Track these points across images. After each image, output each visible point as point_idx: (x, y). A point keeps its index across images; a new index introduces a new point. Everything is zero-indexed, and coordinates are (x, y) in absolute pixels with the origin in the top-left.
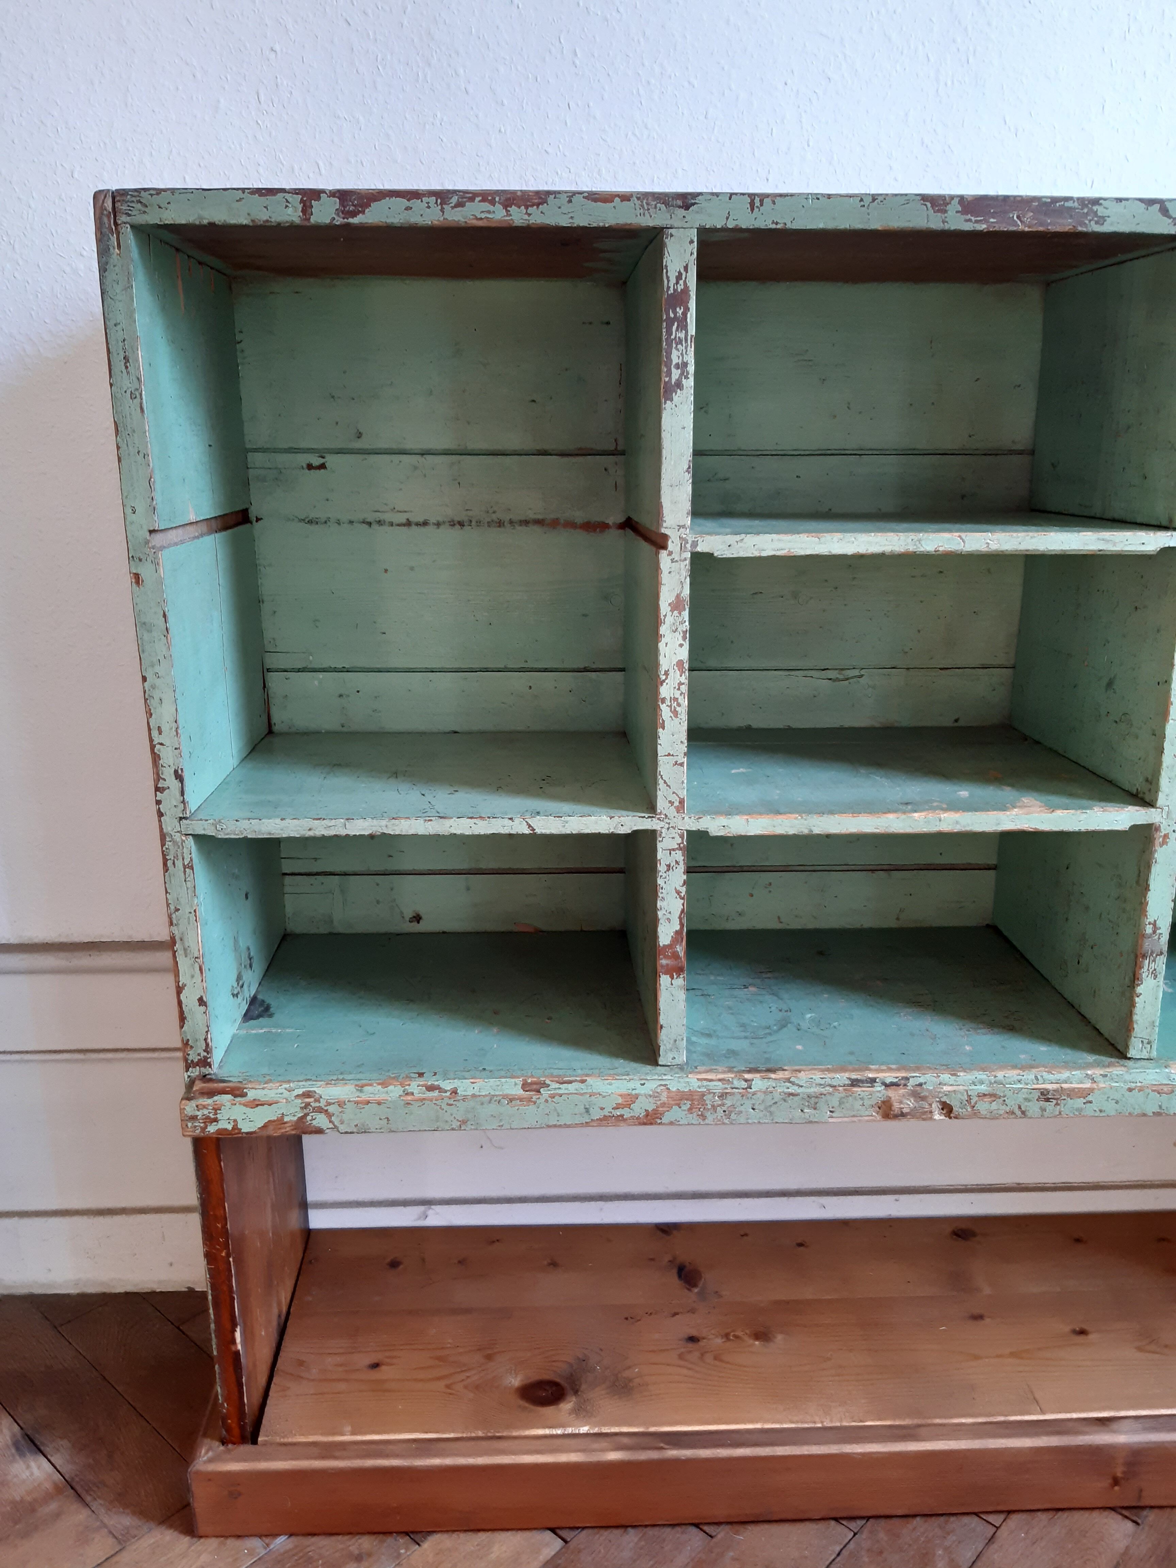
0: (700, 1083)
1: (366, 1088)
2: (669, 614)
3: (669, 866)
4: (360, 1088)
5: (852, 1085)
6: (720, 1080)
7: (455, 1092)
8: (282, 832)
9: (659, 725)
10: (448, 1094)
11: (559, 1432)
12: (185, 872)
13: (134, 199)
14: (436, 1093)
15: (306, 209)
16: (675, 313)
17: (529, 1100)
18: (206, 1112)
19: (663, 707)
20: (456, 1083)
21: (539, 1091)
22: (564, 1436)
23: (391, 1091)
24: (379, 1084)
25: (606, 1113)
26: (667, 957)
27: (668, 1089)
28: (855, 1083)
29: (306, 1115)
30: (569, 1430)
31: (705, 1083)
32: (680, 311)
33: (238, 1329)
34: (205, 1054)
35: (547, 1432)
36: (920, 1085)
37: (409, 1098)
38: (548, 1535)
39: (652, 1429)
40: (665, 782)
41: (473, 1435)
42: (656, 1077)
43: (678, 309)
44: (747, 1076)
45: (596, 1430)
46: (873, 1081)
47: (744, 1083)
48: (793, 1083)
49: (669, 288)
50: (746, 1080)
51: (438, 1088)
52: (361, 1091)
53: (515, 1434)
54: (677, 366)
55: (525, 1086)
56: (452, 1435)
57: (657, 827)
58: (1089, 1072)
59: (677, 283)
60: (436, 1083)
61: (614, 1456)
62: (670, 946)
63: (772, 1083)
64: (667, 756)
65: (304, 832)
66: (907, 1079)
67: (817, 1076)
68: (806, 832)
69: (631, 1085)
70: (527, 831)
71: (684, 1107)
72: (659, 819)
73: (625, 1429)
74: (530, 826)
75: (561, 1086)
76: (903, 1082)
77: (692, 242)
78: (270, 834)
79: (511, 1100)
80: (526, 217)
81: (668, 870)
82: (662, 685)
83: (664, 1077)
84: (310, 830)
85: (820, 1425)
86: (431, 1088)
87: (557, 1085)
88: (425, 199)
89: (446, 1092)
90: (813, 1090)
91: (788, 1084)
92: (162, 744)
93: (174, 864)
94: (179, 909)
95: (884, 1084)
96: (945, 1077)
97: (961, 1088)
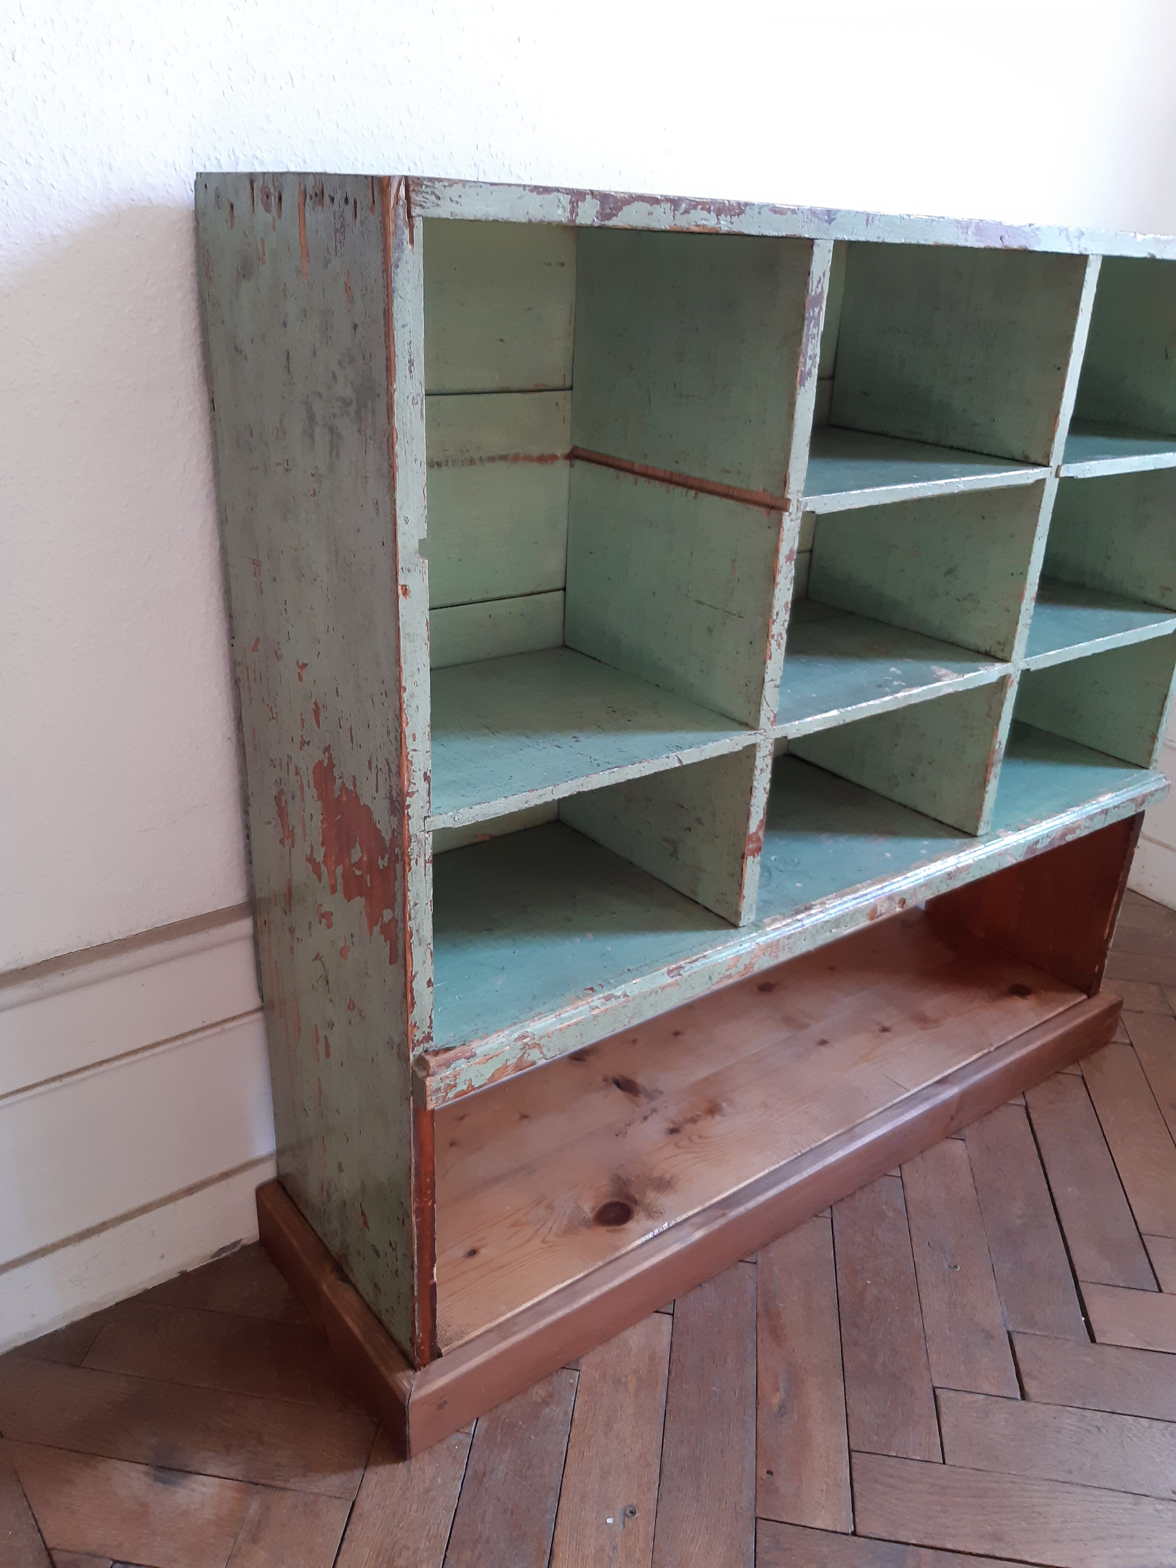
0: (774, 932)
1: (565, 1016)
2: (784, 565)
3: (761, 770)
4: (559, 1017)
5: (857, 904)
6: (783, 926)
7: (626, 995)
8: (504, 810)
9: (768, 657)
10: (623, 999)
11: (651, 1235)
12: (425, 867)
13: (428, 190)
14: (616, 1002)
15: (574, 210)
16: (814, 312)
17: (676, 981)
18: (447, 1081)
19: (773, 642)
20: (623, 988)
21: (680, 975)
22: (655, 1237)
23: (582, 1012)
24: (572, 1009)
25: (722, 976)
26: (753, 842)
29: (523, 1056)
30: (656, 1232)
31: (777, 931)
32: (817, 310)
34: (429, 1030)
35: (643, 1239)
36: (890, 890)
37: (598, 1012)
38: (656, 1317)
39: (707, 1205)
40: (767, 702)
41: (596, 1267)
42: (747, 938)
43: (815, 309)
44: (798, 917)
45: (673, 1223)
46: (866, 894)
49: (812, 290)
50: (799, 920)
51: (615, 997)
52: (562, 1019)
53: (623, 1252)
54: (810, 357)
55: (669, 973)
56: (582, 1275)
57: (759, 741)
59: (817, 286)
60: (610, 992)
61: (698, 1235)
62: (756, 833)
63: (814, 917)
64: (770, 681)
65: (522, 806)
66: (883, 888)
67: (836, 903)
68: (841, 723)
69: (735, 949)
70: (677, 765)
71: (767, 954)
72: (760, 734)
73: (690, 1213)
74: (679, 759)
75: (693, 965)
76: (881, 891)
77: (830, 251)
78: (497, 813)
79: (664, 988)
80: (730, 225)
81: (761, 773)
82: (773, 623)
83: (744, 937)
84: (526, 802)
85: (799, 1154)
86: (608, 998)
87: (689, 966)
88: (663, 205)
89: (619, 997)
90: (837, 914)
91: (824, 915)
92: (415, 750)
93: (416, 862)
94: (418, 904)
95: (872, 896)
96: (901, 880)
97: (911, 885)
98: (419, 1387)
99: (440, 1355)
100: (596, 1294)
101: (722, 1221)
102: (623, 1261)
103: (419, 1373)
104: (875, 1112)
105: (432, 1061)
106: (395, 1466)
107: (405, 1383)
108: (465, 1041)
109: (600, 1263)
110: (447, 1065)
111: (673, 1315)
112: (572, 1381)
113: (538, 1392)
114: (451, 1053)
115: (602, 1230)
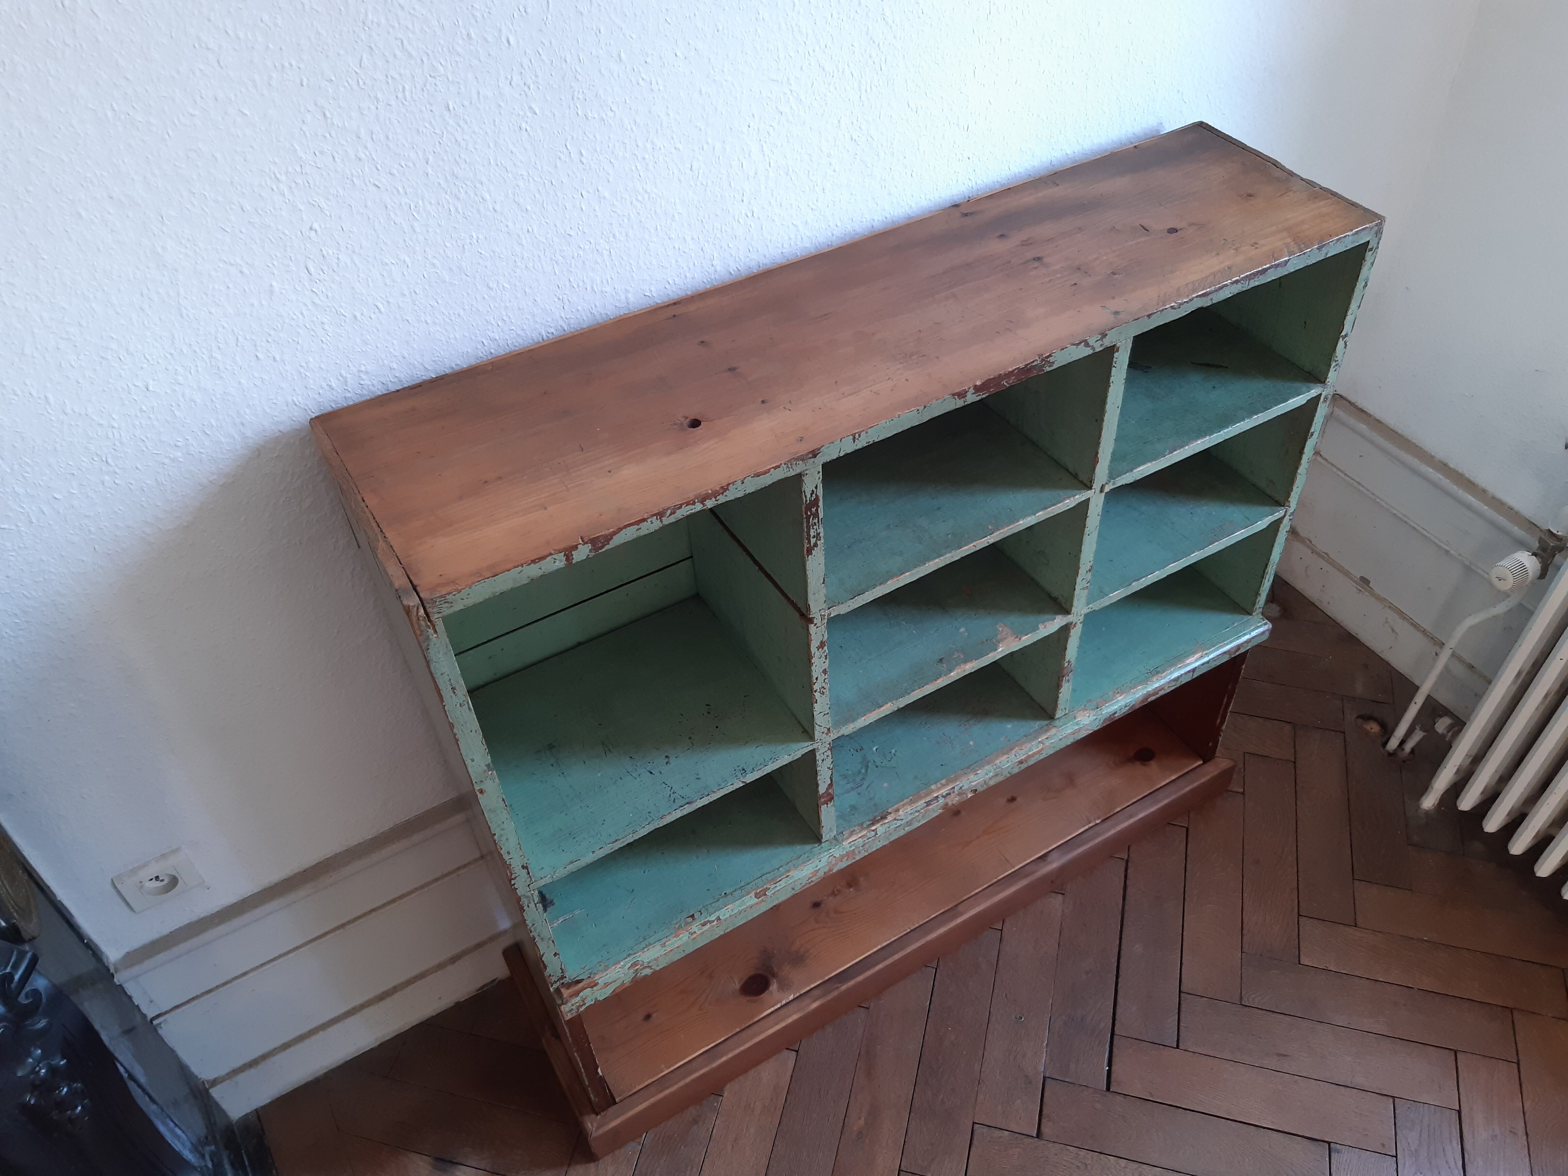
0: (850, 845)
1: (667, 944)
2: (816, 651)
3: (823, 759)
4: (664, 945)
5: (927, 806)
6: (859, 837)
7: (718, 919)
9: (816, 703)
10: (715, 922)
11: (779, 1006)
12: (536, 906)
13: (442, 603)
14: (708, 925)
15: (569, 557)
16: (811, 511)
17: (762, 901)
18: (577, 1003)
19: (816, 694)
20: (717, 914)
21: (765, 895)
22: (782, 1007)
23: (682, 937)
24: (674, 937)
25: (803, 883)
26: (824, 798)
27: (835, 857)
28: (928, 804)
29: (636, 975)
30: (784, 1002)
31: (853, 843)
32: (813, 510)
33: (599, 1069)
34: (562, 974)
35: (773, 1009)
36: (961, 788)
37: (694, 936)
38: (786, 1053)
39: (826, 978)
40: (818, 726)
41: (734, 1032)
42: (826, 853)
43: (813, 509)
44: (873, 828)
45: (798, 994)
46: (937, 797)
47: (872, 832)
48: (898, 820)
49: (806, 501)
50: (873, 831)
51: (709, 922)
52: (666, 947)
53: (756, 1020)
54: (814, 537)
55: (757, 896)
56: (723, 1039)
57: (816, 746)
59: (811, 496)
60: (706, 920)
61: (815, 1005)
62: (825, 792)
63: (887, 825)
64: (820, 714)
66: (954, 788)
67: (909, 809)
68: (896, 709)
69: (814, 865)
70: (742, 785)
71: (844, 859)
72: (816, 742)
73: (812, 986)
74: (743, 782)
75: (776, 885)
76: (952, 791)
77: (819, 472)
78: (587, 863)
79: (751, 906)
80: (716, 502)
81: (823, 761)
82: (814, 685)
83: (830, 851)
85: (909, 930)
86: (704, 925)
87: (774, 886)
88: (649, 520)
89: (714, 921)
90: (909, 818)
91: (895, 822)
92: (511, 858)
93: (531, 905)
94: (535, 924)
95: (943, 797)
96: (972, 777)
97: (981, 780)
98: (598, 1128)
99: (615, 1103)
100: (730, 1055)
101: (835, 993)
102: (755, 1028)
103: (599, 1117)
104: (980, 889)
105: (566, 993)
106: (588, 1165)
107: (589, 1125)
108: (591, 973)
109: (738, 1030)
110: (577, 994)
111: (797, 1051)
112: (715, 1105)
113: (692, 1111)
114: (580, 985)
115: (744, 999)
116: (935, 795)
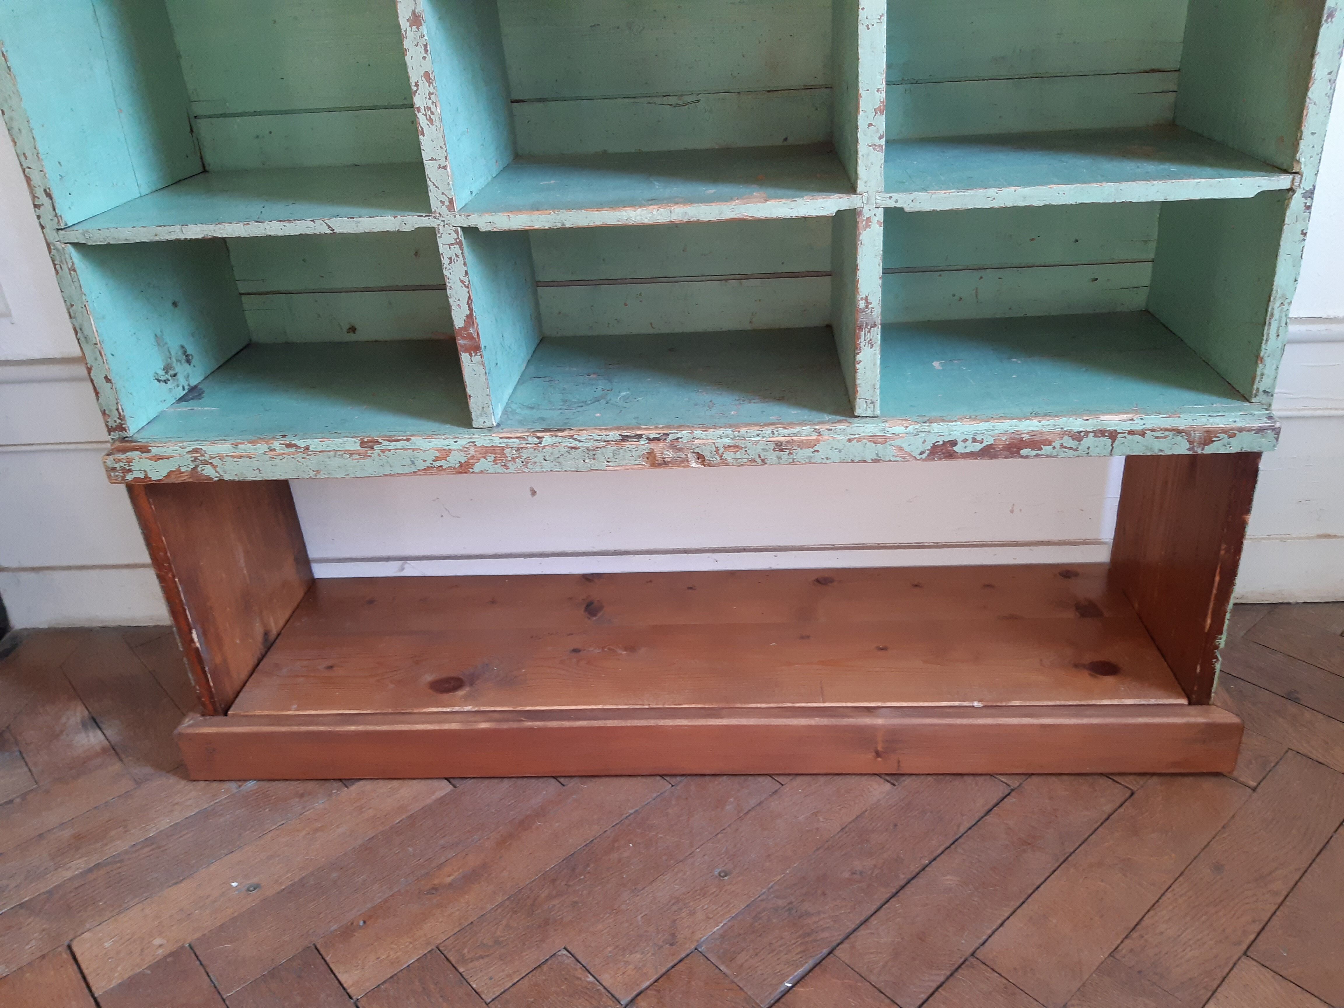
0: (501, 440)
1: (240, 446)
2: (409, 29)
3: (450, 259)
4: (236, 446)
5: (622, 440)
6: (517, 438)
7: (307, 448)
8: (134, 238)
9: (419, 134)
10: (302, 450)
11: (450, 710)
12: (71, 274)
14: (293, 449)
17: (366, 455)
18: (122, 464)
19: (420, 115)
20: (309, 442)
23: (259, 448)
24: (250, 443)
25: (428, 464)
26: (463, 338)
27: (475, 445)
28: (625, 438)
29: (197, 466)
31: (505, 440)
34: (120, 421)
36: (678, 439)
37: (272, 453)
38: (444, 782)
40: (434, 184)
41: (386, 711)
42: (467, 436)
44: (539, 434)
45: (476, 709)
46: (640, 436)
47: (536, 440)
48: (575, 439)
50: (538, 438)
51: (295, 445)
52: (236, 448)
53: (416, 711)
55: (363, 444)
56: (368, 712)
57: (435, 225)
58: (817, 427)
60: (293, 442)
61: (484, 725)
62: (465, 328)
63: (559, 440)
64: (430, 160)
65: (152, 238)
66: (668, 435)
67: (595, 435)
68: (559, 225)
69: (446, 442)
71: (489, 460)
72: (434, 217)
74: (329, 227)
75: (391, 444)
76: (664, 437)
78: (126, 240)
79: (351, 454)
81: (451, 262)
82: (415, 95)
83: (473, 436)
84: (156, 235)
86: (289, 446)
87: (388, 443)
89: (301, 448)
90: (590, 444)
91: (571, 440)
92: (29, 168)
93: (61, 267)
94: (73, 305)
95: (648, 439)
96: (698, 433)
97: (710, 441)
98: (188, 726)
99: (227, 715)
103: (203, 718)
108: (151, 441)
110: (124, 451)
111: (456, 787)
114: (133, 444)
115: (427, 690)
116: (639, 432)
